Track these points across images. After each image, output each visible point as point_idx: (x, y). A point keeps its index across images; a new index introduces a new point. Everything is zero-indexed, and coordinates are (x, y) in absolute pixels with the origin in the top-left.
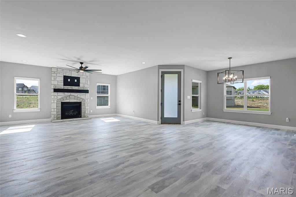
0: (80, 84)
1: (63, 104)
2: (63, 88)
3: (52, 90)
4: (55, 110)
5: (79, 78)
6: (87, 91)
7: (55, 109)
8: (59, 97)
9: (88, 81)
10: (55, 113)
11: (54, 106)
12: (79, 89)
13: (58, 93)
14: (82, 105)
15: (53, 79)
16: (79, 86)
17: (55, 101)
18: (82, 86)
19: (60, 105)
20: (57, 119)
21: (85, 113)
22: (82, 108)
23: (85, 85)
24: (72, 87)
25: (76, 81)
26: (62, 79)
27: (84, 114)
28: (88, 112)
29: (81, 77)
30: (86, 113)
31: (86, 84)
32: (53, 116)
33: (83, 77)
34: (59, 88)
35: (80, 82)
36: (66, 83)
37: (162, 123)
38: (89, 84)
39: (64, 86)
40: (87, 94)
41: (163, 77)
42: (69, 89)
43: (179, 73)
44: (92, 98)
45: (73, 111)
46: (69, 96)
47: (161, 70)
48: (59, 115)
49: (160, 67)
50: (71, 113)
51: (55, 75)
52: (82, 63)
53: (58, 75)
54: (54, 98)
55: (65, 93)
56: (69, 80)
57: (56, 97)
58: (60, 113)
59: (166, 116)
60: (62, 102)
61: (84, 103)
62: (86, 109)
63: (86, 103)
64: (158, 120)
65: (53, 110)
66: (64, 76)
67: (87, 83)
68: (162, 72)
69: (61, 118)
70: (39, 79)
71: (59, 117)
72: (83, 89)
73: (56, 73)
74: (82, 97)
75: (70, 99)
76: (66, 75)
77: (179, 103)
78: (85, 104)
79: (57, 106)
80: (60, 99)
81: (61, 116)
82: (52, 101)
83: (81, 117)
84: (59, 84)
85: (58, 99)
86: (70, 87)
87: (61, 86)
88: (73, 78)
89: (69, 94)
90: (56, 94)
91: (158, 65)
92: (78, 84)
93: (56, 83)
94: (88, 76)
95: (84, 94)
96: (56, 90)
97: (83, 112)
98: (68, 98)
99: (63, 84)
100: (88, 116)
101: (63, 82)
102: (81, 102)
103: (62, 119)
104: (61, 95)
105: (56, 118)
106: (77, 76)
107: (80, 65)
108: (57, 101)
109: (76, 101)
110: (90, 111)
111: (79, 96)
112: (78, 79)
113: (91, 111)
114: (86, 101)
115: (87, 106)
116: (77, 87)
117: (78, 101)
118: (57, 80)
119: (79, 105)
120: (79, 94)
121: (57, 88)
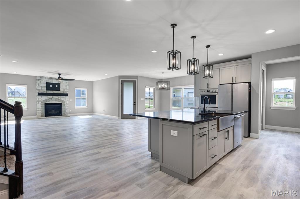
0: (61, 89)
1: (46, 105)
2: (46, 92)
3: (37, 94)
4: (40, 109)
5: (60, 84)
6: (66, 95)
8: (43, 99)
9: (68, 86)
10: (40, 112)
11: (39, 106)
12: (60, 93)
13: (42, 96)
14: (63, 105)
15: (37, 85)
16: (60, 90)
18: (62, 91)
19: (44, 106)
20: (42, 116)
21: (65, 111)
22: (62, 108)
23: (65, 89)
24: (53, 91)
25: (57, 86)
26: (45, 85)
27: (64, 113)
29: (61, 83)
30: (66, 111)
32: (38, 114)
34: (43, 92)
35: (61, 87)
36: (48, 88)
37: (122, 119)
38: (68, 88)
39: (47, 91)
40: (66, 97)
41: (122, 85)
42: (51, 93)
43: (134, 82)
44: (71, 100)
45: (55, 111)
47: (121, 80)
48: (43, 113)
49: (120, 77)
50: (53, 112)
51: (39, 82)
52: (60, 74)
53: (42, 82)
54: (39, 100)
55: (48, 96)
56: (51, 86)
57: (40, 99)
59: (124, 113)
60: (45, 103)
62: (66, 108)
64: (119, 116)
65: (38, 109)
66: (47, 83)
68: (121, 81)
69: (44, 116)
70: (26, 85)
71: (43, 115)
72: (63, 93)
73: (40, 80)
74: (62, 100)
75: (52, 100)
76: (49, 82)
77: (134, 103)
78: (65, 105)
79: (41, 107)
80: (44, 101)
82: (37, 103)
83: (62, 115)
84: (43, 89)
85: (42, 100)
86: (52, 91)
87: (44, 90)
88: (54, 84)
89: (51, 97)
90: (40, 97)
91: (119, 76)
92: (59, 89)
93: (40, 88)
95: (64, 97)
96: (40, 94)
97: (63, 111)
98: (50, 100)
99: (46, 89)
100: (68, 114)
101: (46, 87)
102: (61, 103)
103: (45, 116)
104: (44, 98)
105: (40, 116)
106: (58, 83)
107: (58, 76)
108: (41, 103)
109: (57, 103)
110: (69, 111)
111: (59, 98)
113: (71, 111)
114: (66, 102)
115: (67, 106)
116: (58, 91)
117: (59, 102)
118: (41, 86)
119: (60, 105)
120: (59, 96)
121: (41, 92)
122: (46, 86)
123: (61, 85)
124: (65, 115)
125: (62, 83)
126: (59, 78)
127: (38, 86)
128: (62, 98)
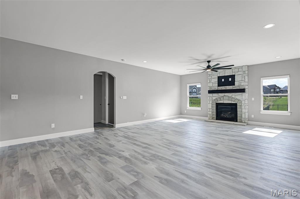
0: (235, 82)
2: (217, 89)
4: (211, 110)
5: (234, 75)
6: (243, 91)
8: (214, 98)
9: (246, 77)
10: (211, 113)
11: (210, 106)
12: (234, 88)
13: (213, 94)
14: (238, 107)
16: (234, 85)
17: (211, 102)
18: (237, 85)
19: (215, 106)
20: (212, 119)
22: (238, 110)
23: (241, 83)
24: (225, 87)
25: (230, 79)
27: (239, 118)
28: (247, 117)
30: (243, 116)
31: (243, 81)
32: (209, 115)
33: (239, 73)
34: (214, 89)
35: (236, 80)
36: (220, 84)
38: (247, 80)
39: (218, 87)
40: (243, 94)
42: (223, 89)
45: (230, 114)
46: (223, 97)
48: (214, 115)
50: (227, 116)
51: (210, 77)
52: (209, 62)
53: (213, 77)
55: (219, 94)
56: (223, 80)
57: (211, 98)
58: (215, 114)
60: (216, 103)
61: (240, 105)
62: (243, 112)
63: (242, 105)
65: (209, 110)
66: (218, 77)
69: (215, 119)
70: (200, 83)
71: (213, 118)
72: (238, 88)
73: (211, 75)
74: (237, 98)
75: (224, 100)
76: (220, 76)
79: (212, 107)
80: (214, 100)
81: (215, 116)
82: (208, 102)
83: (237, 121)
84: (214, 85)
85: (213, 99)
87: (215, 87)
88: (227, 77)
89: (222, 94)
90: (211, 95)
92: (233, 83)
93: (211, 85)
94: (245, 71)
95: (241, 93)
97: (238, 115)
98: (222, 99)
99: (217, 85)
100: (246, 121)
101: (217, 83)
102: (237, 104)
103: (216, 119)
104: (215, 96)
106: (231, 74)
108: (212, 102)
109: (231, 103)
110: (249, 116)
111: (233, 97)
112: (233, 77)
113: (252, 116)
114: (243, 102)
115: (245, 109)
116: (232, 86)
117: (233, 102)
118: (212, 82)
119: (234, 107)
120: (233, 94)
121: (212, 90)
122: (217, 81)
123: (236, 76)
124: (242, 122)
125: (238, 74)
126: (209, 67)
127: (210, 83)
128: (237, 96)
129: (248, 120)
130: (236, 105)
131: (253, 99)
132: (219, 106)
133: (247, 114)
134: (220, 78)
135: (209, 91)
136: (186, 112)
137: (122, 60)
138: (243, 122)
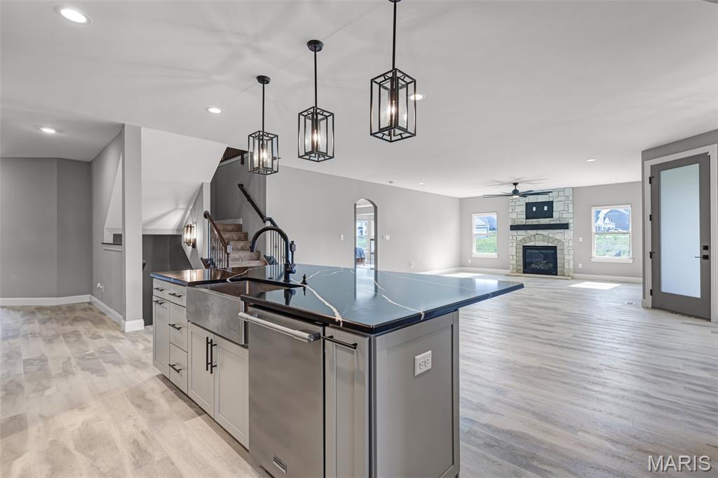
0: (554, 213)
1: (525, 248)
2: (524, 223)
5: (552, 202)
6: (565, 226)
7: (514, 256)
8: (520, 238)
9: (571, 206)
10: (514, 262)
11: (513, 251)
12: (552, 223)
13: (518, 231)
14: (558, 251)
15: (510, 211)
16: (552, 217)
17: (515, 244)
18: (557, 218)
19: (521, 251)
20: (517, 272)
21: (564, 267)
22: (558, 257)
23: (562, 214)
24: (538, 220)
25: (546, 208)
26: (524, 208)
27: (560, 269)
28: (571, 266)
29: (555, 200)
30: (566, 267)
31: (566, 212)
32: (511, 266)
33: (560, 199)
34: (519, 224)
35: (554, 209)
36: (529, 214)
37: (653, 307)
38: (571, 211)
39: (527, 220)
40: (566, 231)
41: (655, 180)
42: (534, 223)
43: (704, 160)
45: (546, 263)
46: (535, 235)
47: (650, 163)
48: (519, 265)
51: (513, 204)
53: (518, 203)
54: (512, 240)
55: (528, 231)
56: (534, 209)
57: (515, 238)
58: (522, 264)
60: (524, 246)
61: (562, 248)
62: (567, 259)
63: (565, 248)
65: (511, 257)
66: (526, 203)
67: (567, 209)
68: (653, 166)
69: (522, 271)
70: (495, 213)
71: (519, 270)
72: (558, 222)
74: (557, 238)
75: (536, 240)
76: (530, 202)
77: (706, 252)
78: (563, 250)
79: (516, 252)
80: (520, 241)
81: (522, 267)
82: (510, 244)
83: (556, 274)
84: (519, 217)
85: (518, 239)
86: (535, 220)
87: (522, 220)
88: (540, 205)
89: (534, 232)
90: (514, 232)
92: (550, 214)
93: (514, 216)
94: (568, 197)
95: (562, 231)
96: (513, 228)
97: (559, 265)
98: (532, 239)
99: (524, 216)
100: (570, 273)
101: (525, 213)
103: (524, 273)
104: (523, 234)
105: (515, 271)
106: (548, 200)
108: (517, 245)
109: (547, 245)
110: (575, 265)
111: (551, 236)
112: (550, 204)
113: (580, 266)
114: (566, 244)
115: (569, 254)
116: (549, 219)
117: (550, 245)
118: (516, 211)
119: (552, 251)
120: (551, 231)
121: (516, 224)
122: (525, 210)
123: (554, 204)
124: (564, 275)
125: (557, 200)
126: (515, 192)
127: (512, 212)
128: (557, 235)
129: (574, 272)
130: (555, 248)
131: (581, 239)
132: (528, 251)
133: (572, 262)
134: (529, 206)
135: (511, 226)
136: (470, 261)
137: (391, 182)
138: (566, 274)
